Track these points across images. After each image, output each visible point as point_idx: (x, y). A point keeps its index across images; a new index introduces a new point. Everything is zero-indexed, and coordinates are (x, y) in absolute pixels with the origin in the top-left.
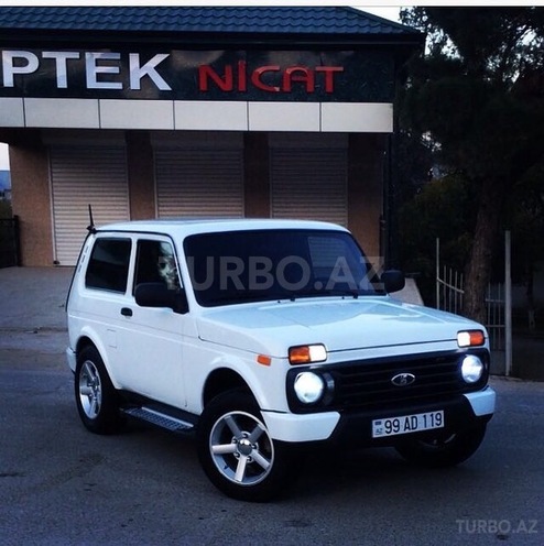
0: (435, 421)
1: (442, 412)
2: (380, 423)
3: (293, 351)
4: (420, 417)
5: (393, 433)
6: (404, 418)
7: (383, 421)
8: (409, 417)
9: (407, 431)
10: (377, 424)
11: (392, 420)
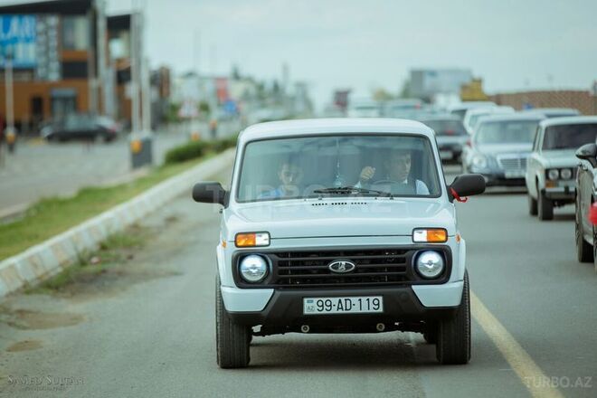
0: (372, 306)
1: (380, 298)
2: (312, 301)
3: (239, 236)
4: (355, 300)
5: (324, 312)
6: (338, 299)
7: (316, 300)
8: (343, 299)
9: (340, 311)
10: (308, 302)
11: (324, 300)
